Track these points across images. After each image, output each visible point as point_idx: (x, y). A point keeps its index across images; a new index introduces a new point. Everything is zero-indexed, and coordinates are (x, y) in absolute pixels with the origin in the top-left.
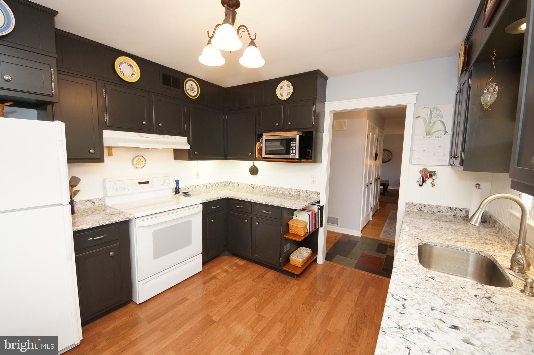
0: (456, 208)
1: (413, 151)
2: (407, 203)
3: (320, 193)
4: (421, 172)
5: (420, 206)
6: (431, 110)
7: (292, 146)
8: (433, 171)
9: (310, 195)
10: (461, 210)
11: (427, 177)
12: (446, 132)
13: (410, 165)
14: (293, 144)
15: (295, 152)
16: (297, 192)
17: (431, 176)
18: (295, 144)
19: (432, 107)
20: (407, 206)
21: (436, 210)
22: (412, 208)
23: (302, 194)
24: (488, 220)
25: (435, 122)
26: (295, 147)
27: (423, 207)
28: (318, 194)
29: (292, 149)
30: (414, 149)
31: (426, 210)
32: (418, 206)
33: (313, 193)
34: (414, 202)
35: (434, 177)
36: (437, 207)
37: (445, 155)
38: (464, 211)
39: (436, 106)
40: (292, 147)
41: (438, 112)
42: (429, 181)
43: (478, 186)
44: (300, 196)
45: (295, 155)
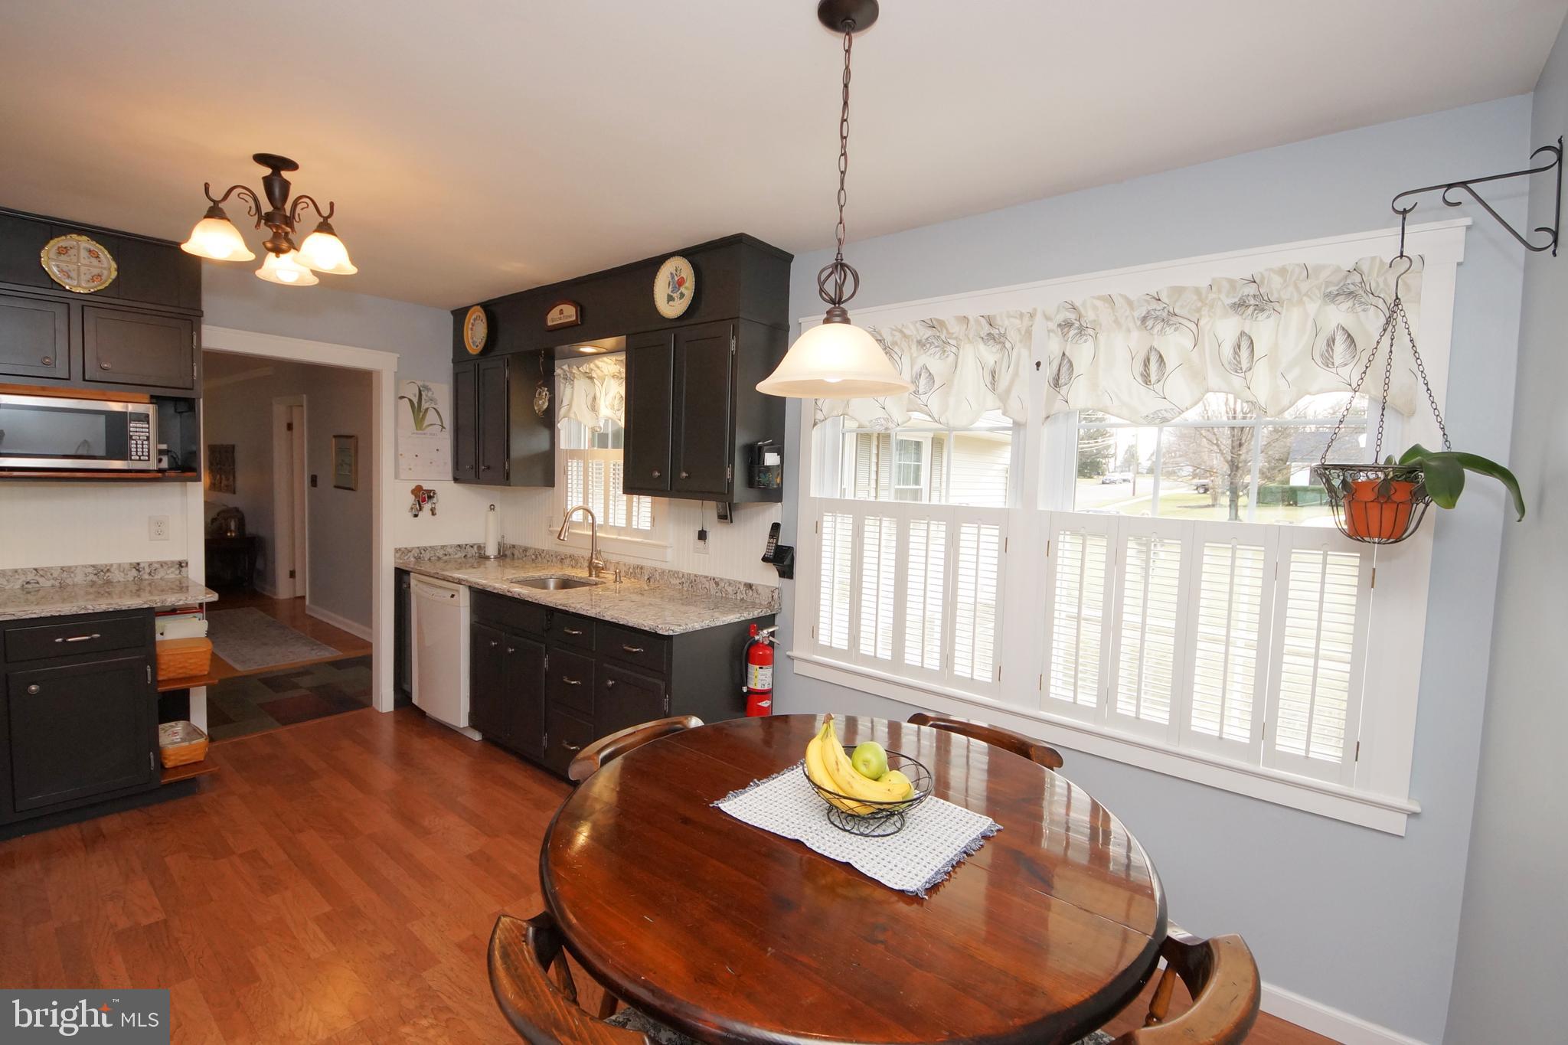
0: (466, 545)
1: (400, 457)
2: (397, 551)
3: (187, 563)
4: (413, 492)
5: (418, 551)
6: (419, 389)
7: (131, 434)
8: (431, 491)
9: (150, 574)
10: (472, 547)
11: (424, 501)
12: (443, 427)
13: (397, 481)
15: (146, 450)
16: (95, 572)
17: (430, 497)
18: (148, 428)
19: (420, 383)
20: (398, 555)
21: (440, 553)
22: (406, 558)
23: (117, 576)
24: (508, 553)
25: (427, 409)
26: (145, 438)
27: (423, 552)
28: (182, 567)
29: (133, 442)
30: (400, 453)
31: (427, 556)
32: (415, 552)
33: (162, 566)
34: (409, 546)
35: (435, 500)
36: (443, 547)
37: (445, 463)
38: (475, 547)
39: (427, 384)
40: (134, 438)
41: (430, 394)
42: (427, 506)
43: (492, 507)
44: (108, 582)
45: (149, 460)
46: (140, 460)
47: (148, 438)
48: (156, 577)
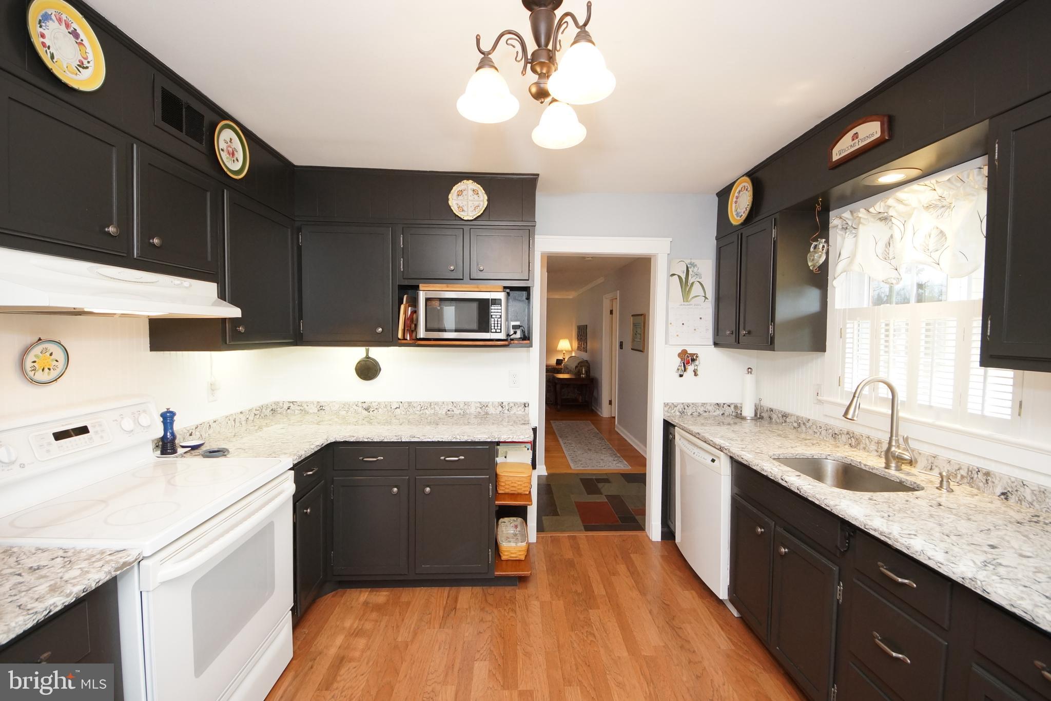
0: (724, 404)
1: (670, 325)
2: (666, 405)
3: (528, 404)
4: (679, 355)
5: (682, 406)
6: (687, 266)
7: (492, 314)
8: (695, 354)
9: (508, 410)
10: (729, 406)
11: (688, 363)
12: (706, 298)
13: (666, 346)
14: (495, 311)
15: (499, 325)
16: (481, 406)
17: (693, 360)
18: (501, 309)
19: (688, 261)
20: (666, 409)
21: (701, 410)
22: (672, 411)
23: (491, 410)
24: (765, 415)
25: (693, 283)
26: (499, 317)
27: (686, 407)
28: (526, 407)
29: (493, 320)
30: (670, 322)
31: (689, 411)
32: (680, 407)
33: (515, 405)
34: (675, 401)
35: (697, 362)
36: (703, 405)
37: (707, 330)
38: (732, 407)
39: (693, 261)
40: (493, 317)
41: (696, 269)
42: (690, 368)
43: (750, 371)
44: (487, 413)
45: (501, 332)
46: (496, 332)
47: (501, 317)
48: (511, 413)
